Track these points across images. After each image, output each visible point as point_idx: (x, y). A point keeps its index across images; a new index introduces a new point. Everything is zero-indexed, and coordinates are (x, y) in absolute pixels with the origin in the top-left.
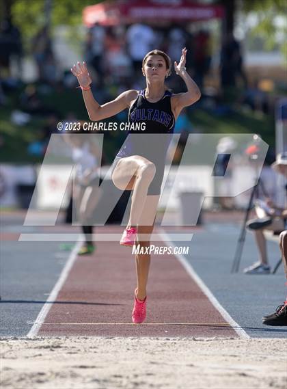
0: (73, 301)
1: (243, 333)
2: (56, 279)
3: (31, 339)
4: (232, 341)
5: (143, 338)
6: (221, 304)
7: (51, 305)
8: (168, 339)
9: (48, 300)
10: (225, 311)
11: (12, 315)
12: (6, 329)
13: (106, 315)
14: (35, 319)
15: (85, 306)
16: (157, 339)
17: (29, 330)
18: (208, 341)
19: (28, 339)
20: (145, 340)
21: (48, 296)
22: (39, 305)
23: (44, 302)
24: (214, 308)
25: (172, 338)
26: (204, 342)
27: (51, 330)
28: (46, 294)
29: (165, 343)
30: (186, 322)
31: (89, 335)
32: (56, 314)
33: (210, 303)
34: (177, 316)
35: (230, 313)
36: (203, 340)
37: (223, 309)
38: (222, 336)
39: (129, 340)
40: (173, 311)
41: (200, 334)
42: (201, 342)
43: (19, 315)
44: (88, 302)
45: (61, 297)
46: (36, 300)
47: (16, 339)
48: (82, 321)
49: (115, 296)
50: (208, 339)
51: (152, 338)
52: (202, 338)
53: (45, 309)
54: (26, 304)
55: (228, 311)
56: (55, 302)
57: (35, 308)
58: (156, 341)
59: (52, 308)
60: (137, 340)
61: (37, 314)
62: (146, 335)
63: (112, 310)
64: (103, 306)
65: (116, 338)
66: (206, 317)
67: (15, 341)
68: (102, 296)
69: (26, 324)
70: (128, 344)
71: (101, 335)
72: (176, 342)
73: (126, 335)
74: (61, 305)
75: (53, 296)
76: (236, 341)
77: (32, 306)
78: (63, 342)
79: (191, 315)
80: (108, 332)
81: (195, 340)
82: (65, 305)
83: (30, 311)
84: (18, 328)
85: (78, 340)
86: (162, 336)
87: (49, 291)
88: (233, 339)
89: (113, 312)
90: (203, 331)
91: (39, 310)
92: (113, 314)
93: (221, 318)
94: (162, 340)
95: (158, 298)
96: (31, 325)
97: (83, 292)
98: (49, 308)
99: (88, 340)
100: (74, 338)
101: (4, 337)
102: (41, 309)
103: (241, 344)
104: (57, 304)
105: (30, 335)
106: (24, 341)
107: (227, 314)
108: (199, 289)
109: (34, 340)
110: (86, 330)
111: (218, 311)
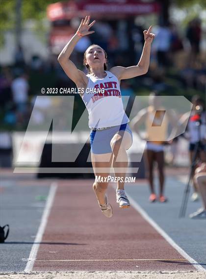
0: (55, 242)
1: (200, 267)
2: (38, 224)
3: (28, 274)
4: (192, 273)
5: (119, 272)
6: (176, 243)
7: (38, 245)
8: (139, 273)
9: (36, 241)
10: (181, 249)
11: (9, 254)
12: (6, 265)
13: (84, 253)
14: (28, 257)
15: (66, 246)
16: (131, 272)
17: (25, 266)
18: (172, 273)
19: (25, 274)
20: (120, 273)
21: (35, 238)
22: (29, 246)
23: (33, 243)
24: (171, 246)
25: (143, 272)
26: (169, 275)
27: (43, 266)
28: (33, 237)
29: (138, 276)
30: (152, 258)
31: (75, 269)
32: (45, 252)
33: (167, 242)
34: (142, 253)
35: (186, 251)
36: (168, 273)
37: (179, 248)
38: (183, 270)
39: (107, 273)
40: (138, 250)
41: (165, 268)
42: (167, 275)
43: (14, 254)
44: (67, 242)
45: (46, 239)
46: (26, 241)
47: (15, 273)
48: (66, 259)
49: (89, 237)
50: (172, 272)
51: (126, 272)
52: (167, 272)
53: (35, 249)
54: (18, 245)
55: (183, 249)
56: (41, 243)
57: (26, 248)
58: (130, 274)
59: (40, 248)
60: (114, 273)
61: (29, 253)
62: (121, 269)
63: (89, 249)
64: (81, 246)
65: (97, 272)
66: (167, 254)
67: (15, 275)
68: (79, 238)
69: (21, 261)
70: (107, 277)
71: (84, 270)
72: (146, 274)
73: (105, 269)
74: (47, 245)
75: (39, 238)
76: (195, 273)
77: (23, 246)
78: (54, 275)
79: (154, 252)
80: (90, 267)
81: (162, 273)
82: (50, 245)
83: (23, 250)
84: (15, 265)
85: (66, 274)
86: (134, 270)
87: (35, 233)
88: (192, 272)
89: (91, 251)
90: (166, 266)
91: (30, 249)
92: (90, 253)
93: (178, 254)
94: (135, 273)
95: (124, 239)
96: (26, 262)
97: (62, 235)
98: (38, 248)
99: (74, 274)
100: (63, 273)
101: (6, 272)
102: (31, 248)
103: (200, 276)
104: (43, 245)
105: (27, 270)
106: (22, 275)
107: (183, 251)
108: (156, 231)
109: (30, 274)
110: (72, 266)
111: (175, 249)
